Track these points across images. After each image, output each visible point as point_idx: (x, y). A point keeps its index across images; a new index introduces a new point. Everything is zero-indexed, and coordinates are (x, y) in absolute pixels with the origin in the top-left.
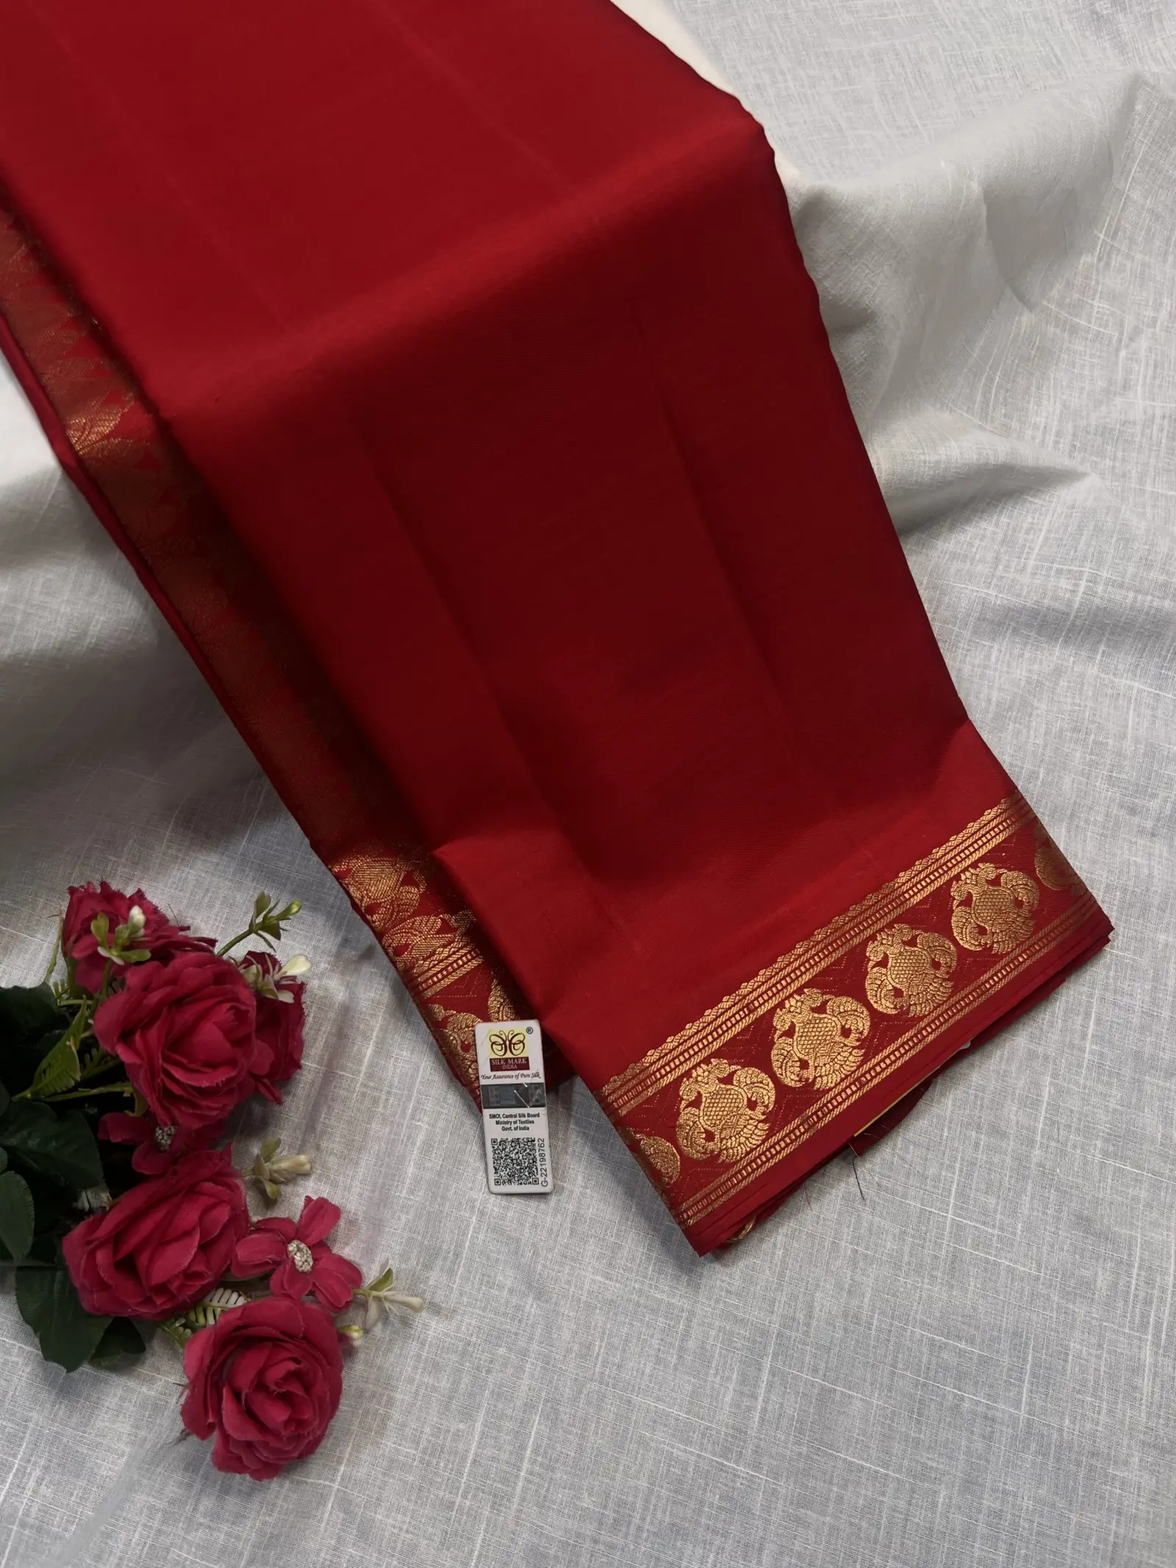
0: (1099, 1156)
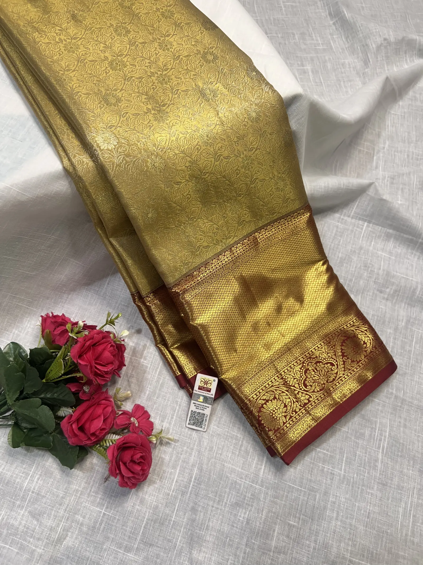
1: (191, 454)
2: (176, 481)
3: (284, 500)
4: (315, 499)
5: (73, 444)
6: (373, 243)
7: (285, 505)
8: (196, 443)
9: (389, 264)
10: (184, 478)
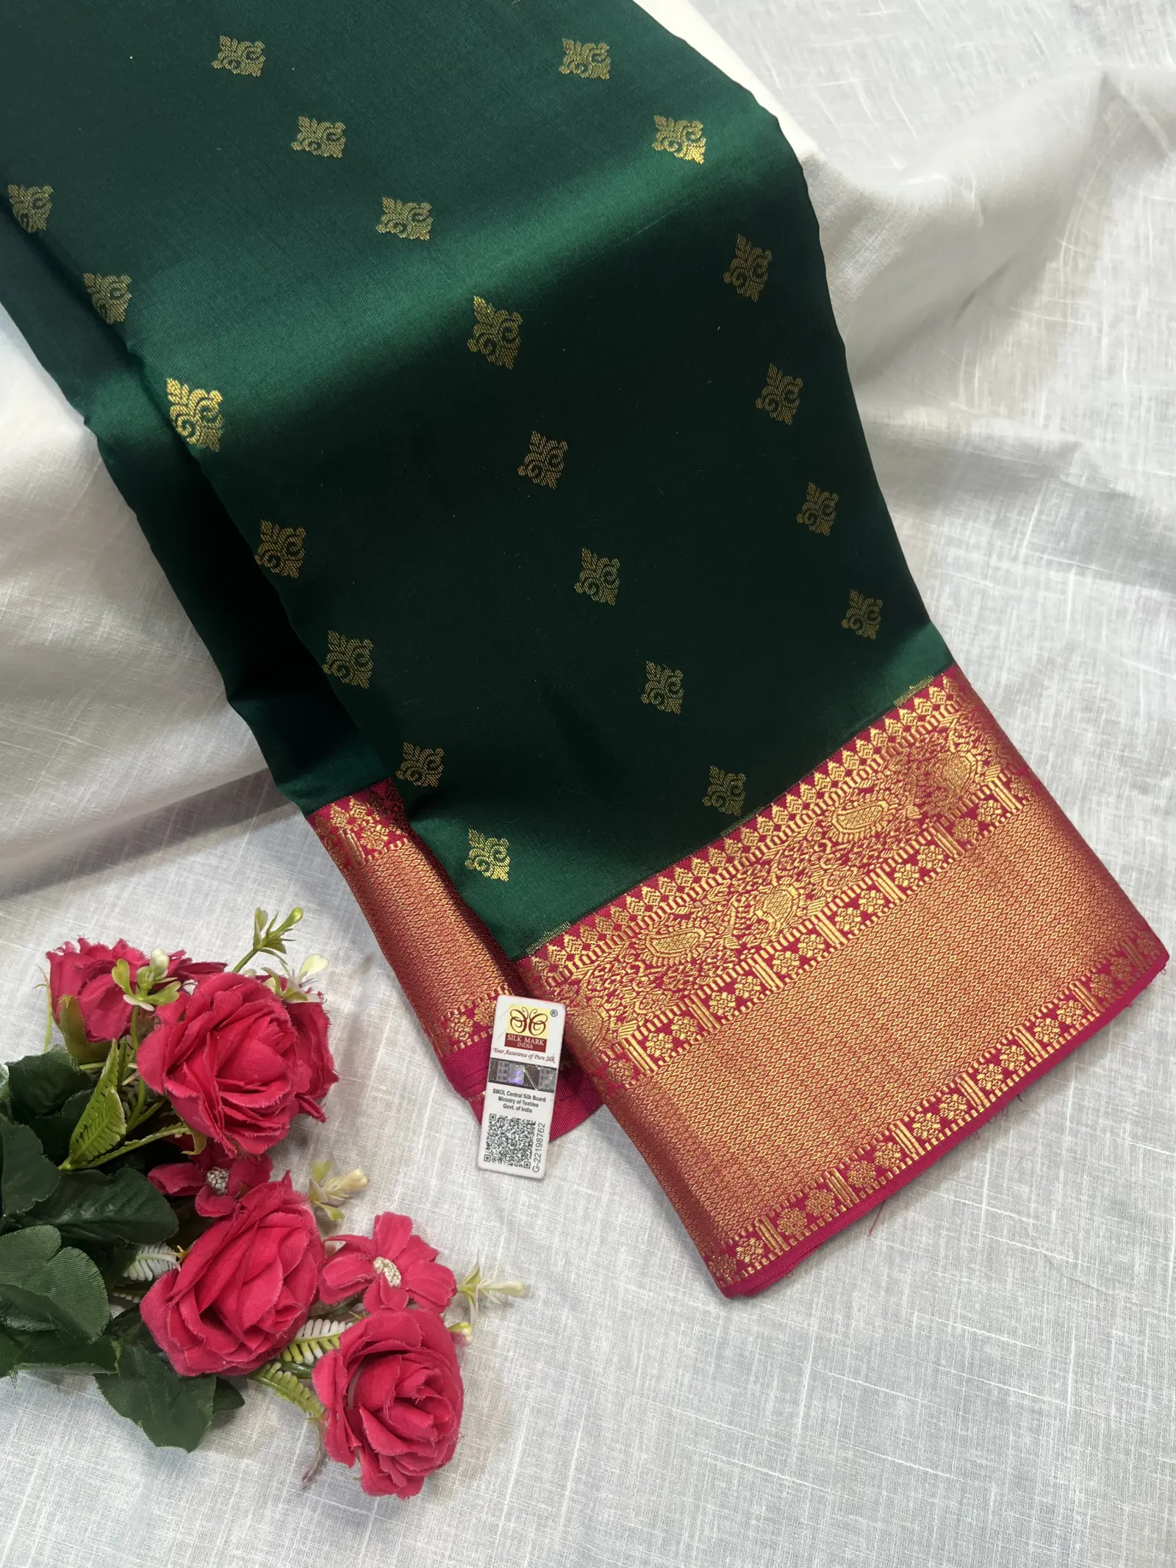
0: (1128, 1141)
1: (558, 1384)
2: (517, 1482)
3: (881, 1514)
4: (986, 1503)
5: (189, 1369)
6: (1104, 632)
7: (885, 1533)
8: (575, 1345)
9: (1164, 696)
10: (542, 1469)
